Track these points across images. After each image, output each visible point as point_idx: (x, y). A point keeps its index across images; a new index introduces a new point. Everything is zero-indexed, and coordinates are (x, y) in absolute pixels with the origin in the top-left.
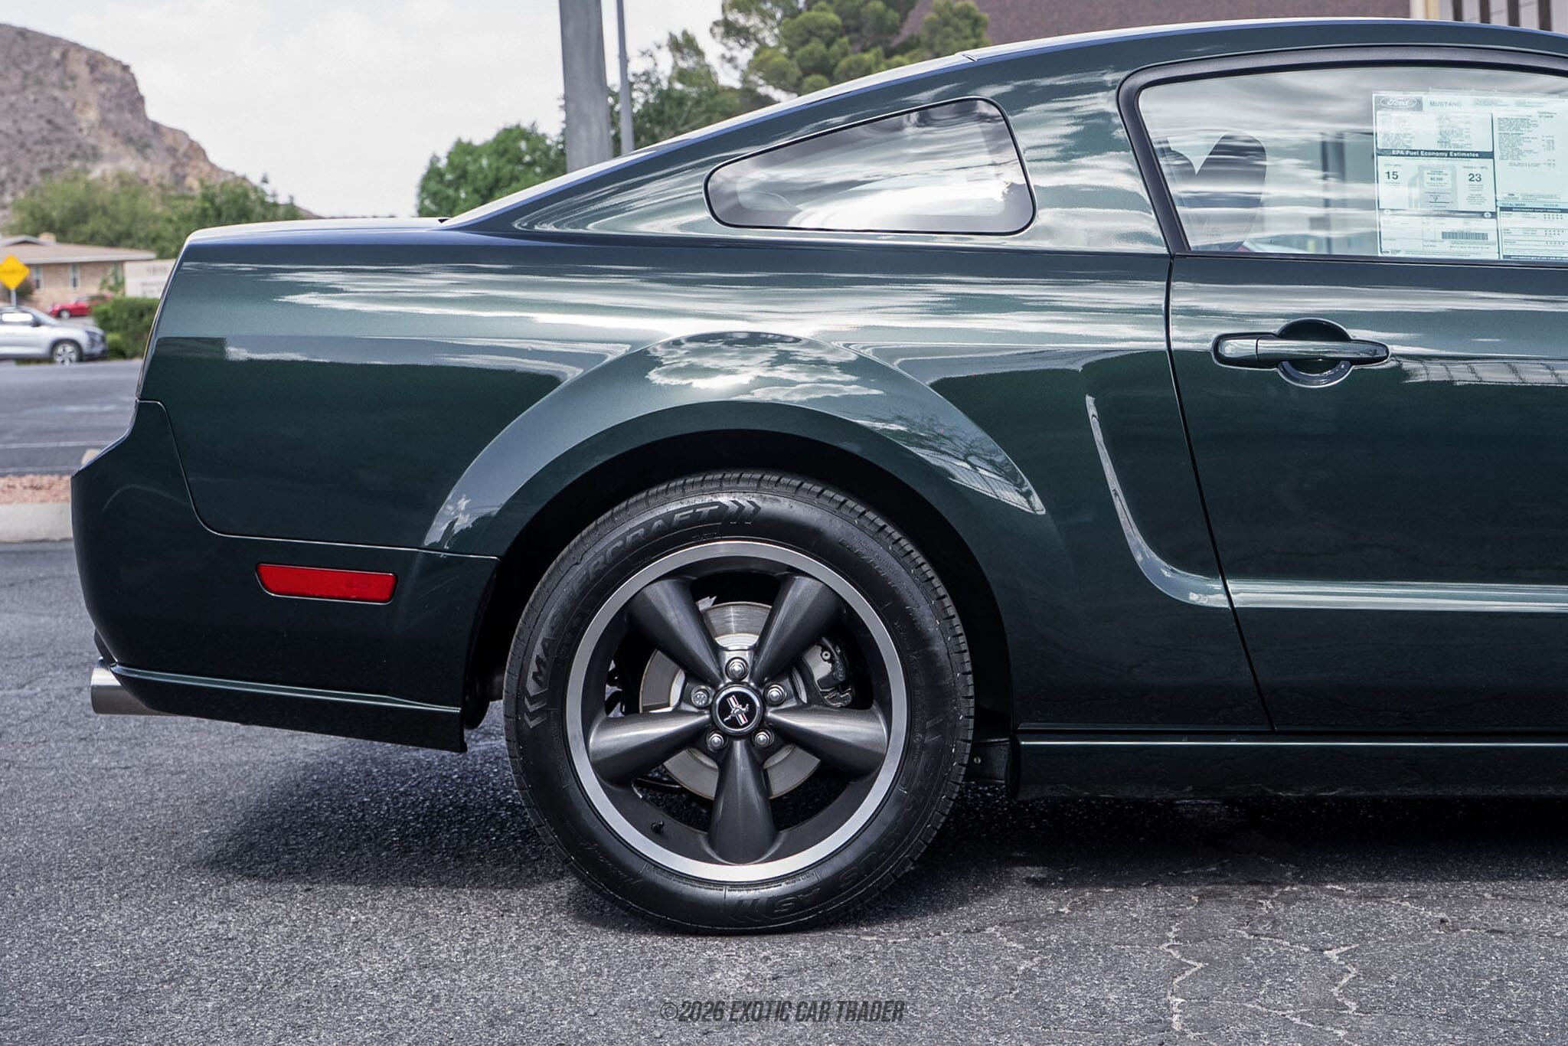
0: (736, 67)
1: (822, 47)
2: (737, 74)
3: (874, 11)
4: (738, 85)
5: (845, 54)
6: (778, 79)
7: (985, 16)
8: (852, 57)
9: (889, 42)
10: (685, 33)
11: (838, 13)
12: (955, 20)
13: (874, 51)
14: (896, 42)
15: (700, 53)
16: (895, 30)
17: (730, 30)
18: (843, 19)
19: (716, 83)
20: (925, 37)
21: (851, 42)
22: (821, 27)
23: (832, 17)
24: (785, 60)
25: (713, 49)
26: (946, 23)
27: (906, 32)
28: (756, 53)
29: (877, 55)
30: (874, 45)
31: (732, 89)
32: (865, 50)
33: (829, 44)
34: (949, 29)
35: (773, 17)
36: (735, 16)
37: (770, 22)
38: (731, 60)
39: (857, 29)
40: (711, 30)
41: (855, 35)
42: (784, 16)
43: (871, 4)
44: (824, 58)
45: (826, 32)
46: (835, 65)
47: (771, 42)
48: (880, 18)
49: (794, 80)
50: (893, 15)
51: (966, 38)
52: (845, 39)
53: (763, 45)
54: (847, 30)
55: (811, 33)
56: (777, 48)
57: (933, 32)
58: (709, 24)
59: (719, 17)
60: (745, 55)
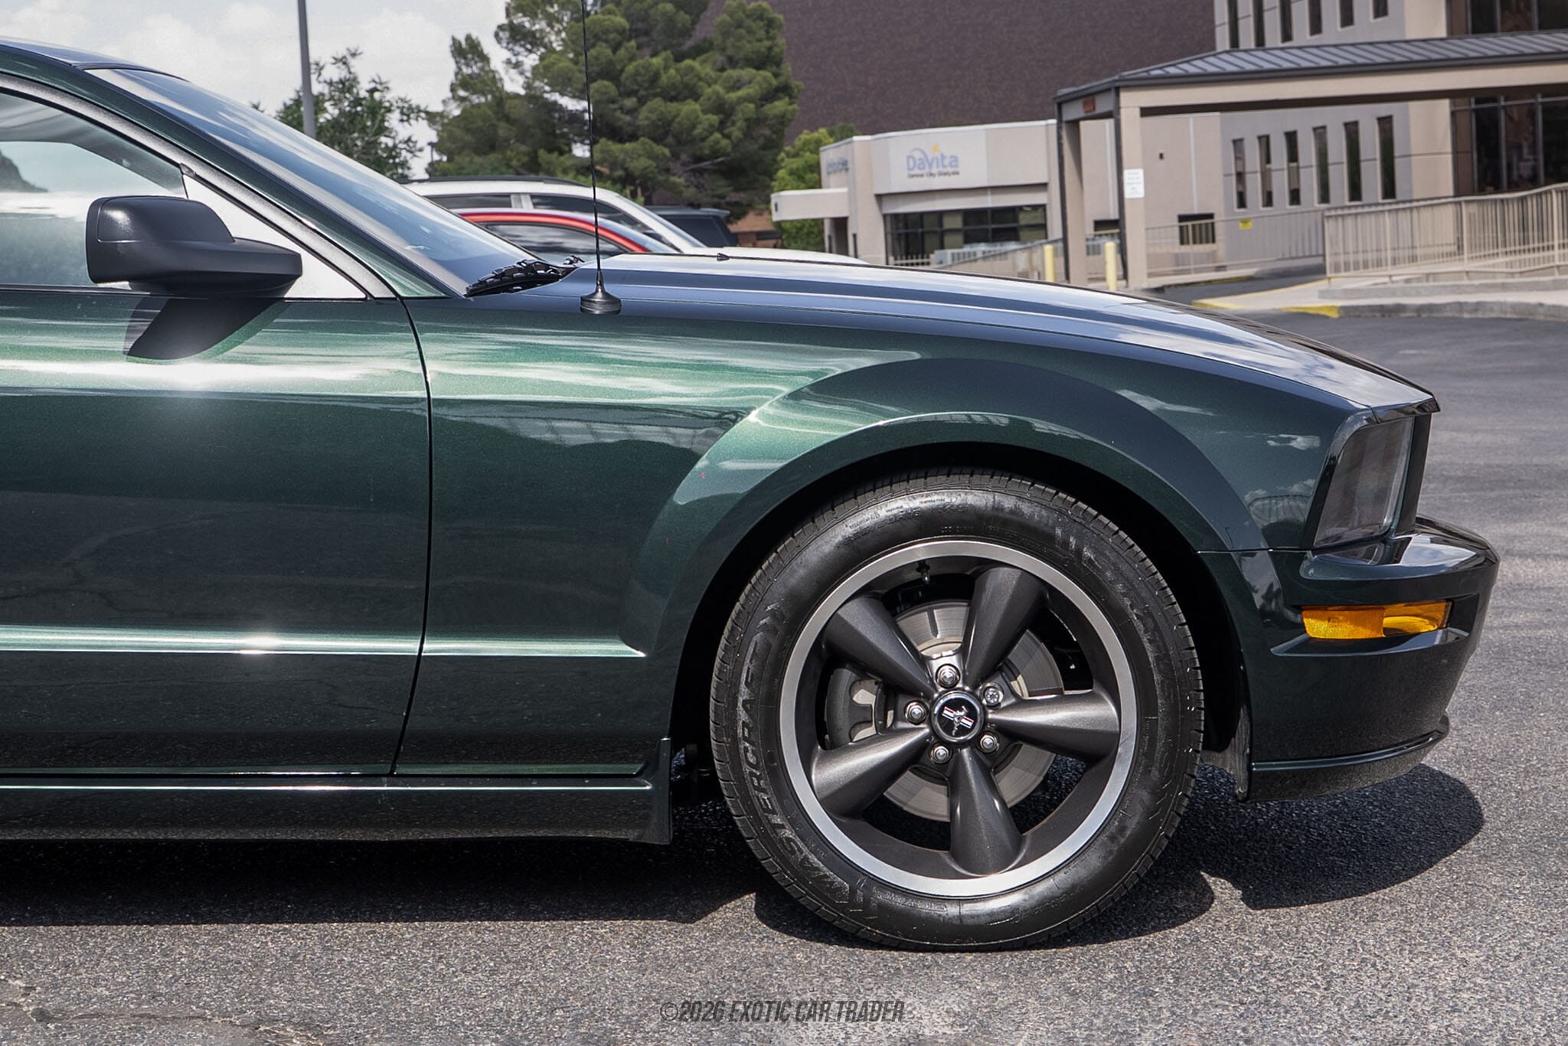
0: (522, 73)
1: (608, 52)
2: (521, 80)
3: (664, 14)
4: (522, 92)
5: (632, 59)
6: (562, 85)
7: (781, 17)
8: (640, 62)
9: (680, 45)
10: (468, 38)
11: (627, 16)
12: (748, 22)
13: (664, 54)
14: (689, 43)
15: (485, 59)
16: (686, 33)
17: (514, 34)
18: (632, 23)
19: (501, 90)
20: (718, 40)
21: (639, 47)
22: (606, 32)
23: (620, 20)
24: (571, 65)
25: (498, 55)
26: (739, 26)
27: (700, 33)
28: (542, 58)
29: (666, 60)
30: (665, 49)
31: (517, 96)
32: (654, 54)
33: (616, 48)
34: (742, 31)
35: (560, 21)
36: (520, 19)
37: (557, 26)
38: (517, 65)
39: (647, 33)
40: (496, 35)
41: (644, 39)
42: (572, 19)
43: (660, 6)
44: (610, 62)
45: (611, 36)
46: (622, 71)
47: (557, 46)
48: (670, 20)
49: (580, 86)
50: (683, 18)
51: (760, 40)
52: (633, 43)
53: (550, 50)
54: (634, 33)
55: (597, 38)
56: (562, 53)
57: (726, 34)
58: (494, 28)
59: (503, 20)
60: (531, 60)
